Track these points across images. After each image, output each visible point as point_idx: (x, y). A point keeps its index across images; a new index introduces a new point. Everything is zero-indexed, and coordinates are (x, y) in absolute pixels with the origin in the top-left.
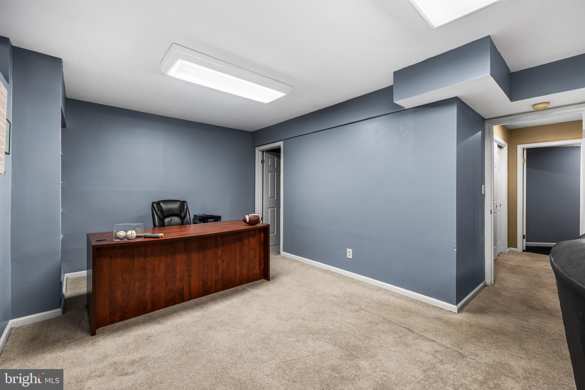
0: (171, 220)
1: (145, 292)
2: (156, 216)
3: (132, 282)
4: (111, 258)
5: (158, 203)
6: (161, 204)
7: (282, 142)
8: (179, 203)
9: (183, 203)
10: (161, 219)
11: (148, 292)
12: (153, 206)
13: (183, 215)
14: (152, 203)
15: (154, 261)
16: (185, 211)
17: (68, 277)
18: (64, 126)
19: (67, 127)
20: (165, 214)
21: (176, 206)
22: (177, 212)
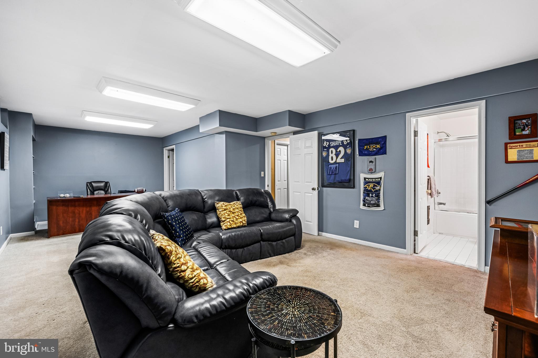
0: (99, 192)
1: (75, 223)
2: (89, 190)
3: (68, 218)
4: (57, 206)
5: (90, 183)
6: (93, 183)
7: (174, 145)
8: (104, 183)
9: (106, 183)
10: (92, 192)
11: (77, 223)
12: (87, 185)
13: (106, 190)
14: (87, 183)
15: (80, 209)
16: (108, 187)
17: (39, 224)
18: (34, 140)
19: (36, 140)
20: (95, 189)
21: (102, 184)
22: (103, 188)
